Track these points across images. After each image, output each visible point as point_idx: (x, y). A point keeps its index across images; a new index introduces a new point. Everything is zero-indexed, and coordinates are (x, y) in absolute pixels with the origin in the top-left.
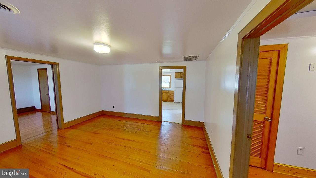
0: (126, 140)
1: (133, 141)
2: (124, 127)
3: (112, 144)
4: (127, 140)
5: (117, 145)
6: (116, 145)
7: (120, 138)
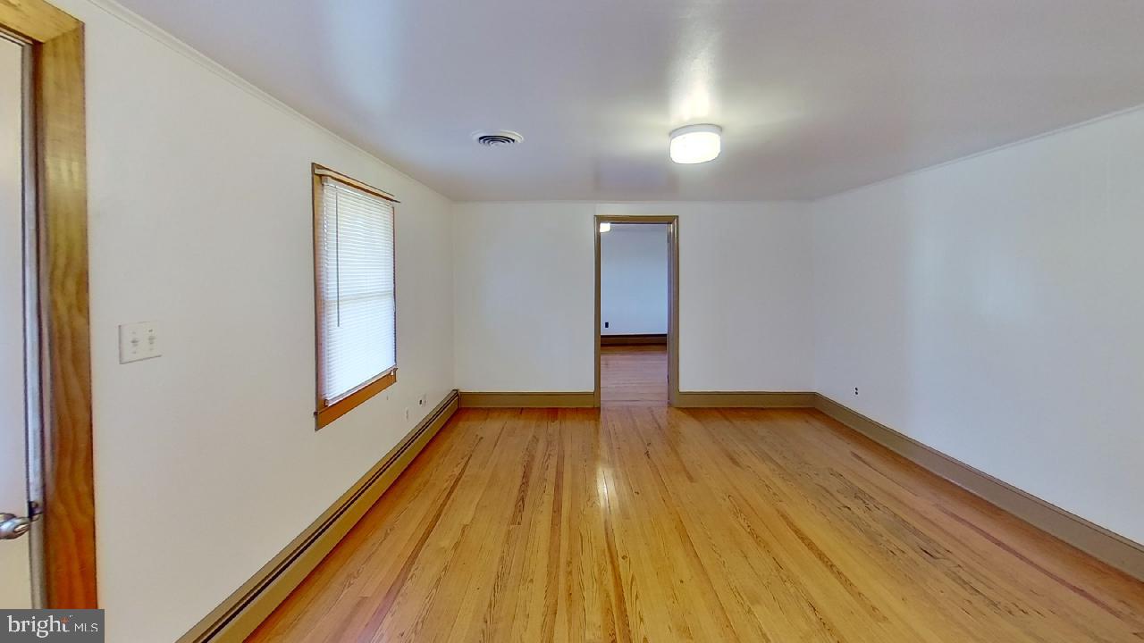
0: (811, 546)
1: (833, 572)
2: (858, 495)
3: (742, 522)
4: (811, 549)
5: (757, 537)
6: (752, 533)
7: (790, 524)
